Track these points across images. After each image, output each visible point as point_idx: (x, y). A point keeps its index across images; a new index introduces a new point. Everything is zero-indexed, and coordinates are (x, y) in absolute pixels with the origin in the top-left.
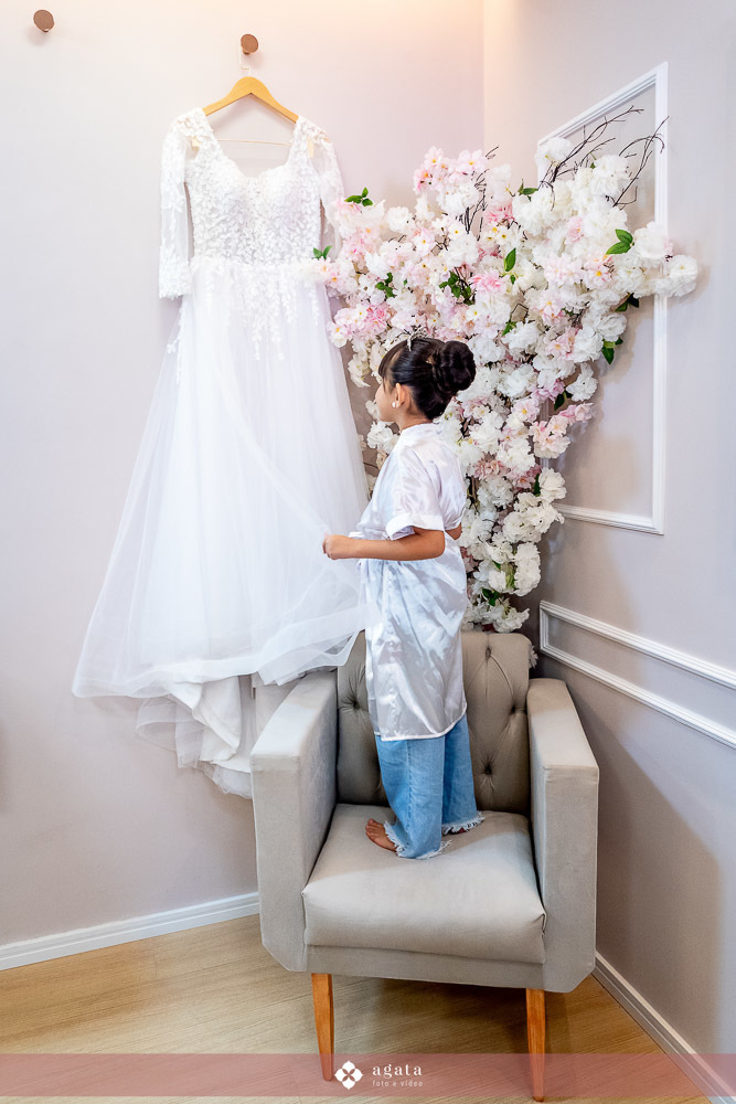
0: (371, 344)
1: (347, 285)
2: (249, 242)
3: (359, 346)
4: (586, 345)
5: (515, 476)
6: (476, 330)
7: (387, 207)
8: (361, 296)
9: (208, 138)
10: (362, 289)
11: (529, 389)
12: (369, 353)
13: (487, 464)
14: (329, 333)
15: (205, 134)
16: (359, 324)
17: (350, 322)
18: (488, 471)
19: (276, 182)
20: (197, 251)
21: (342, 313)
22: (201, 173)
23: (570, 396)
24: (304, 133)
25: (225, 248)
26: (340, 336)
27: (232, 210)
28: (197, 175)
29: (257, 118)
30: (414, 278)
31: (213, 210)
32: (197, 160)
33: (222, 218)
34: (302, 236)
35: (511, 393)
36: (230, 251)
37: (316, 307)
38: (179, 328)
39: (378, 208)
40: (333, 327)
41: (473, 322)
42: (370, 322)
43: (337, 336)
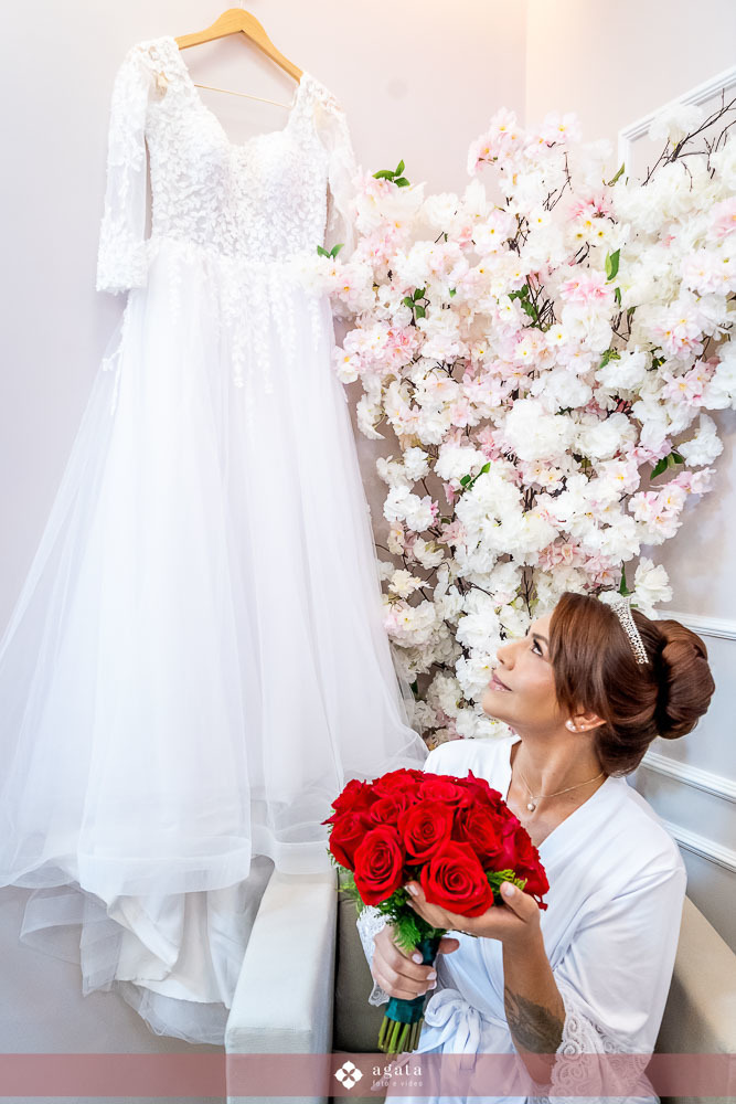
0: (388, 382)
1: (362, 299)
2: (230, 227)
3: (373, 384)
5: (598, 568)
6: (561, 359)
7: (428, 193)
8: (379, 315)
9: (181, 77)
10: (381, 304)
11: (624, 448)
12: (383, 394)
13: (557, 550)
14: (334, 363)
15: (177, 71)
16: (377, 351)
17: (363, 349)
18: (556, 560)
19: (270, 152)
20: (155, 230)
21: (352, 335)
22: (168, 124)
23: (679, 459)
24: (309, 95)
25: (196, 230)
26: (352, 369)
27: (210, 178)
28: (163, 125)
30: (467, 287)
31: (182, 176)
32: (163, 104)
33: (193, 188)
34: (302, 228)
35: (593, 451)
36: (203, 235)
37: (319, 326)
38: (120, 338)
39: (414, 191)
40: (339, 354)
41: (552, 350)
42: (390, 351)
43: (347, 367)
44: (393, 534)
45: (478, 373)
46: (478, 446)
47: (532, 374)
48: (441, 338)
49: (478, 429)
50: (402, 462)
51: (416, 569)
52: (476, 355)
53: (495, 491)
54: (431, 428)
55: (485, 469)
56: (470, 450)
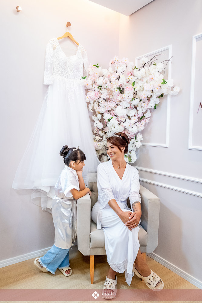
0: (94, 102)
1: (90, 86)
2: (67, 73)
3: (92, 102)
4: (151, 104)
5: (131, 135)
6: (125, 99)
7: (102, 68)
8: (93, 89)
9: (58, 46)
10: (93, 88)
11: (135, 114)
12: (93, 104)
15: (58, 44)
16: (93, 96)
17: (91, 96)
21: (88, 93)
23: (144, 116)
24: (80, 48)
25: (61, 74)
26: (88, 99)
27: (63, 64)
29: (68, 42)
30: (109, 86)
31: (58, 64)
32: (55, 51)
33: (61, 66)
34: (79, 73)
35: (130, 115)
36: (62, 75)
37: (83, 92)
38: (48, 93)
39: (100, 68)
40: (86, 97)
41: (124, 97)
42: (95, 96)
43: (87, 99)
44: (95, 129)
45: (111, 101)
46: (110, 114)
47: (120, 101)
48: (105, 94)
49: (110, 111)
50: (96, 116)
51: (99, 136)
52: (110, 98)
53: (114, 121)
54: (102, 110)
55: (112, 118)
56: (109, 114)
